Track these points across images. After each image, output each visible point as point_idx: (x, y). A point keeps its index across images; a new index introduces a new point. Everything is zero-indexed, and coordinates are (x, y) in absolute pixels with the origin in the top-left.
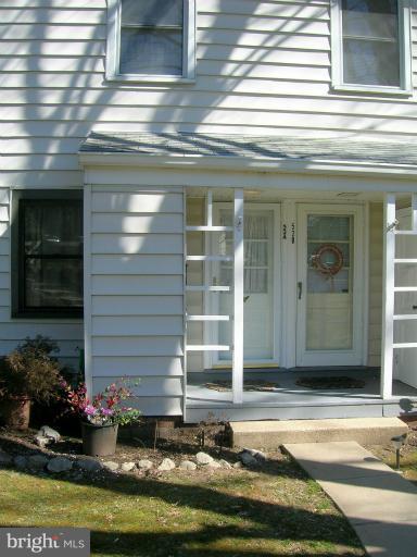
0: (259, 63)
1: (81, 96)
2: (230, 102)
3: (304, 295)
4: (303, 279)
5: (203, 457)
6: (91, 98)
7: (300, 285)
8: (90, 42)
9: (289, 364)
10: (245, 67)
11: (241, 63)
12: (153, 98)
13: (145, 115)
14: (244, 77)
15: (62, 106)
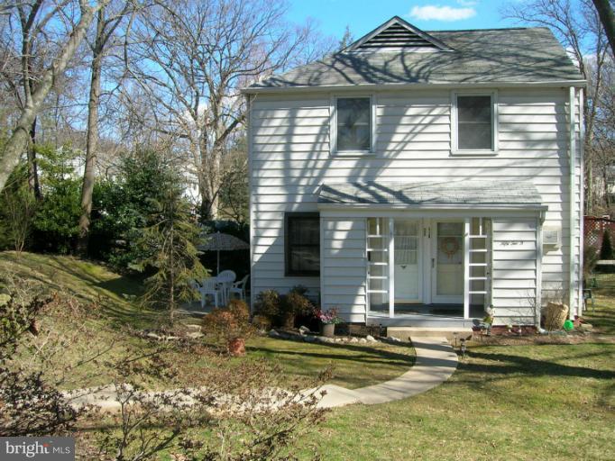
0: (409, 142)
1: (315, 164)
2: (394, 164)
3: (436, 266)
4: (435, 257)
5: (370, 337)
6: (320, 165)
7: (433, 260)
8: (318, 136)
9: (428, 302)
10: (402, 145)
11: (400, 142)
12: (352, 164)
13: (346, 173)
14: (401, 150)
15: (305, 170)
